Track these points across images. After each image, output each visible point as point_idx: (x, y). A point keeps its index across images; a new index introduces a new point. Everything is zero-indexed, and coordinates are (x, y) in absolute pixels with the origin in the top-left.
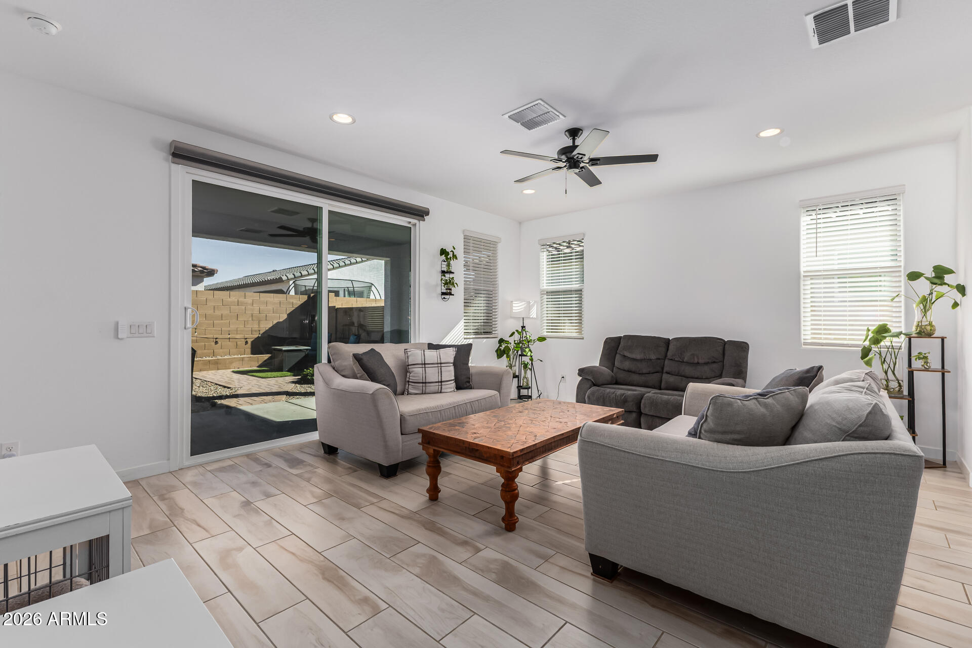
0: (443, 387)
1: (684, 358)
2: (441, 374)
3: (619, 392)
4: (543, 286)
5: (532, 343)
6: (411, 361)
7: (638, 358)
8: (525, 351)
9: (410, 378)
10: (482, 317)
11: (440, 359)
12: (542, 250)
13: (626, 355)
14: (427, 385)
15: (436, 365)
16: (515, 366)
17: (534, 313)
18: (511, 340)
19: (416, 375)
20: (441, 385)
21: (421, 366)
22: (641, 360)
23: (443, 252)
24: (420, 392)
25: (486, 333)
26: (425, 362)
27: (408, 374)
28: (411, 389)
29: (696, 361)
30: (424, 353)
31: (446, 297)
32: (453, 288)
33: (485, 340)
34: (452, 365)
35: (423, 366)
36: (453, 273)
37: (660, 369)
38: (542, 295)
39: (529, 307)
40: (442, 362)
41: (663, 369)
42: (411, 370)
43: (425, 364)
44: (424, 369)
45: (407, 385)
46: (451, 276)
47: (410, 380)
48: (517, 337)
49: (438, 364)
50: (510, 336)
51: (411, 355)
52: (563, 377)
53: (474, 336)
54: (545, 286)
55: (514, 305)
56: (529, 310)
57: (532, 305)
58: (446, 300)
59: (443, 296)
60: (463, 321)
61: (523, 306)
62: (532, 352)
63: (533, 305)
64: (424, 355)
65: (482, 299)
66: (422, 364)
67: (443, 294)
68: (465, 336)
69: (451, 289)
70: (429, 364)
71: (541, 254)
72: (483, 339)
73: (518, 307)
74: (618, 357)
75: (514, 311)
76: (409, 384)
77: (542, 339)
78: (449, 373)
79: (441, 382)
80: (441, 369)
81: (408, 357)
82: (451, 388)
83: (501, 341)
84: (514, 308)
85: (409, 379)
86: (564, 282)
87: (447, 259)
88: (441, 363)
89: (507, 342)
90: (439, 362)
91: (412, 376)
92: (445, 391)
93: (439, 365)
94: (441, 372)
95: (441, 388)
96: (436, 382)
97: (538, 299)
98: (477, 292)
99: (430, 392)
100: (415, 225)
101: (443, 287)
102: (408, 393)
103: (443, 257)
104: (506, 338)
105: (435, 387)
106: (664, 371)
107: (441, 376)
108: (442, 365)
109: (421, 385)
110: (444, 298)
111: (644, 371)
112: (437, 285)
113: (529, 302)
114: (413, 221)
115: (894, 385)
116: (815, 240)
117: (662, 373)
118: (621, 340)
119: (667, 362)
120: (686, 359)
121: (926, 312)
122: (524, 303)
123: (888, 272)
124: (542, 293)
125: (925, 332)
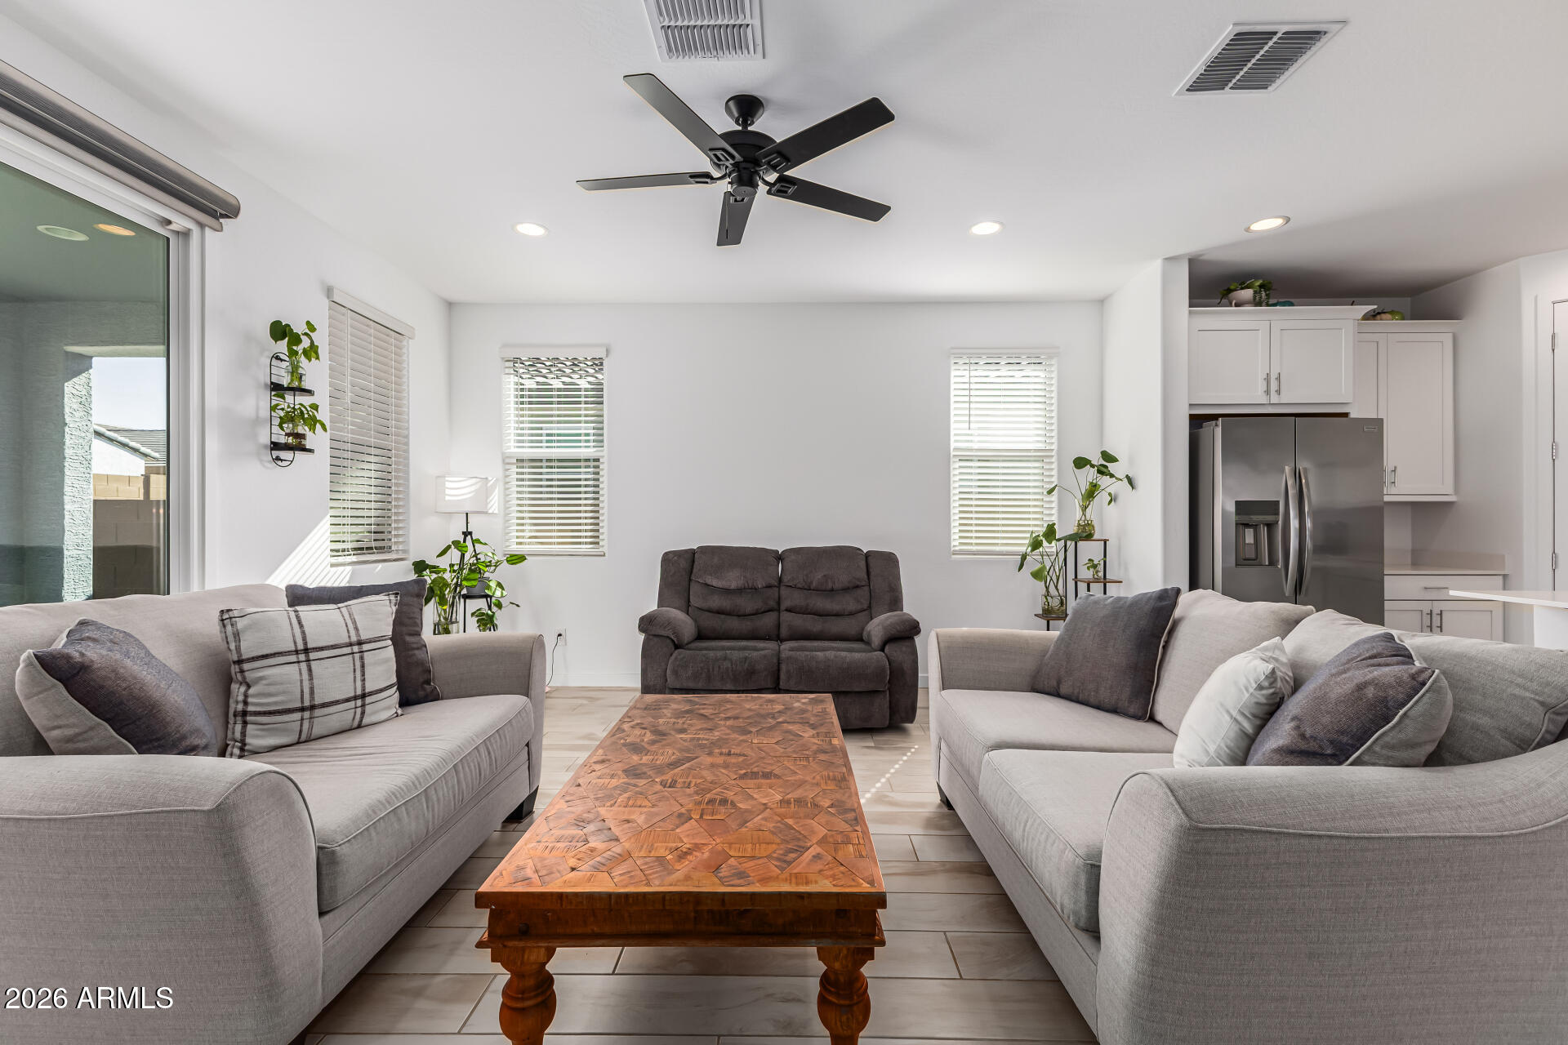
0: (368, 709)
1: (812, 582)
2: (363, 675)
3: (736, 655)
4: (509, 447)
5: (493, 568)
6: (249, 648)
7: (733, 587)
8: (489, 587)
9: (250, 700)
10: (371, 512)
11: (356, 629)
12: (507, 371)
13: (709, 583)
14: (317, 712)
15: (347, 650)
16: (457, 622)
17: (494, 505)
18: (443, 563)
19: (272, 689)
20: (363, 706)
21: (293, 658)
22: (740, 591)
23: (279, 331)
24: (293, 738)
25: (381, 549)
26: (305, 643)
27: (238, 691)
28: (257, 737)
29: (830, 585)
30: (298, 617)
31: (283, 454)
32: (309, 434)
33: (380, 566)
34: (390, 642)
35: (302, 657)
36: (309, 392)
37: (776, 607)
38: (508, 467)
39: (485, 491)
40: (363, 637)
41: (779, 603)
42: (249, 676)
43: (306, 651)
44: (304, 666)
45: (238, 727)
46: (306, 400)
47: (250, 708)
48: (454, 556)
49: (351, 645)
50: (438, 556)
51: (248, 628)
52: (560, 635)
53: (354, 559)
54: (513, 449)
55: (448, 485)
56: (487, 498)
57: (491, 486)
58: (284, 464)
59: (275, 453)
60: (327, 520)
61: (473, 488)
62: (503, 589)
63: (494, 486)
64: (300, 622)
65: (373, 466)
66: (297, 652)
67: (275, 446)
68: (334, 560)
69: (302, 436)
70: (321, 649)
71: (506, 379)
72: (376, 565)
73: (459, 491)
74: (694, 588)
75: (447, 498)
76: (245, 723)
77: (516, 559)
78: (382, 667)
79: (363, 696)
80: (362, 658)
81: (237, 635)
82: (389, 708)
83: (420, 566)
84: (447, 492)
85: (245, 703)
86: (559, 441)
87: (293, 353)
88: (360, 643)
89: (434, 569)
90: (354, 639)
91: (254, 696)
92: (374, 719)
93: (356, 649)
94: (363, 666)
95: (363, 713)
96: (347, 700)
97: (500, 473)
98: (359, 449)
99: (325, 733)
100: (185, 235)
101: (276, 429)
102: (242, 749)
103: (282, 346)
104: (431, 560)
105: (342, 716)
106: (783, 607)
107: (364, 680)
108: (365, 647)
109: (297, 716)
110: (278, 459)
111: (749, 610)
112: (257, 421)
113: (487, 478)
114: (180, 222)
115: (1055, 603)
116: (967, 405)
117: (779, 610)
118: (696, 555)
119: (784, 592)
120: (814, 584)
121: (1084, 509)
122: (474, 480)
123: (1041, 457)
124: (507, 461)
125: (1085, 533)
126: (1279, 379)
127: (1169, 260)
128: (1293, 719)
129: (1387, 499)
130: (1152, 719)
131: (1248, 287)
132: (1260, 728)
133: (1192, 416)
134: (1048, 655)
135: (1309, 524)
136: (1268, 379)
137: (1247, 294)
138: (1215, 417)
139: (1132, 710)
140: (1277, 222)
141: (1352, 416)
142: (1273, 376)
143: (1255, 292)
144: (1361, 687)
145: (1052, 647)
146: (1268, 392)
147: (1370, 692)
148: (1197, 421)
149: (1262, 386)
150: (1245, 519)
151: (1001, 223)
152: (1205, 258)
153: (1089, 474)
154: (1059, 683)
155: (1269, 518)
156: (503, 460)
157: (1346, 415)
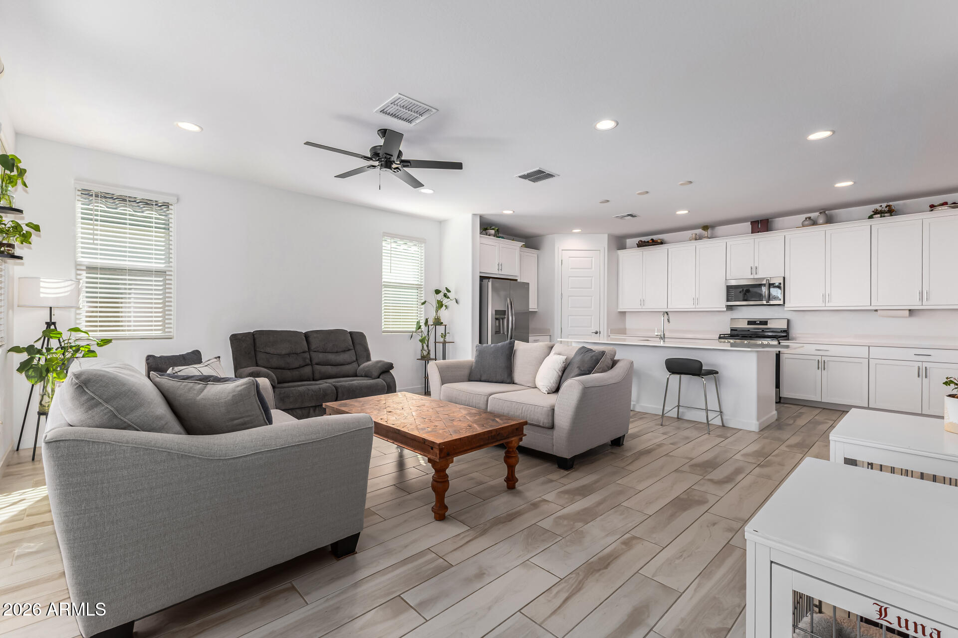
4: (78, 258)
7: (284, 353)
13: (267, 352)
22: (288, 355)
29: (336, 350)
37: (310, 363)
41: (311, 361)
54: (81, 257)
77: (104, 343)
86: (132, 257)
111: (296, 366)
115: (425, 353)
116: (389, 258)
117: (312, 365)
118: (255, 336)
119: (314, 355)
120: (328, 349)
121: (437, 311)
122: (70, 283)
123: (418, 287)
124: (79, 267)
125: (438, 322)
126: (501, 265)
127: (474, 215)
128: (577, 367)
129: (530, 310)
130: (514, 383)
131: (493, 229)
132: (563, 374)
133: (480, 276)
134: (473, 367)
135: (514, 319)
136: (498, 265)
137: (493, 232)
138: (489, 278)
139: (508, 381)
140: (511, 212)
141: (518, 281)
142: (500, 264)
143: (495, 232)
144: (592, 357)
145: (474, 364)
146: (498, 269)
147: (594, 358)
148: (482, 278)
149: (497, 268)
150: (498, 316)
151: (433, 190)
152: (485, 217)
153: (440, 297)
154: (481, 376)
155: (502, 316)
156: (76, 267)
157: (516, 280)
